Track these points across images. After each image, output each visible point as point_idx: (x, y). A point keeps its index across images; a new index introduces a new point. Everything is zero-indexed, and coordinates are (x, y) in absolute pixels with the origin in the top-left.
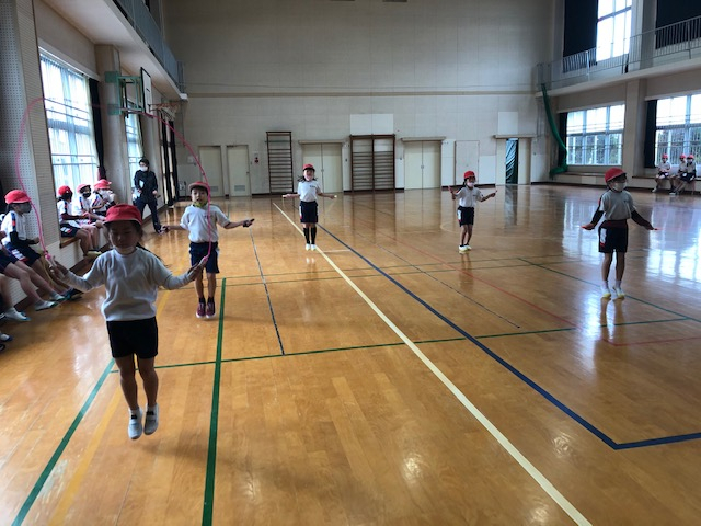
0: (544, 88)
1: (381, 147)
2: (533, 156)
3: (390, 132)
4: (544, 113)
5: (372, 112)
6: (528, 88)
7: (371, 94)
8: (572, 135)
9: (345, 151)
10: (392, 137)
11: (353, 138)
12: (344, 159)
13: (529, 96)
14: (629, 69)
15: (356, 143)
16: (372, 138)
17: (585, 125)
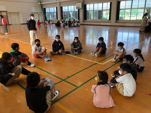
10: (6, 12)
13: (37, 4)
16: (1, 12)
17: (50, 11)
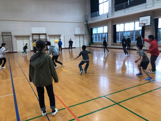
0: (87, 21)
1: (42, 37)
2: (84, 40)
3: (45, 33)
4: (87, 28)
5: (39, 27)
6: (82, 21)
7: (38, 21)
8: (94, 34)
9: (31, 39)
10: (45, 34)
11: (33, 34)
12: (30, 41)
13: (83, 24)
14: (108, 17)
15: (34, 36)
16: (39, 34)
17: (97, 32)
